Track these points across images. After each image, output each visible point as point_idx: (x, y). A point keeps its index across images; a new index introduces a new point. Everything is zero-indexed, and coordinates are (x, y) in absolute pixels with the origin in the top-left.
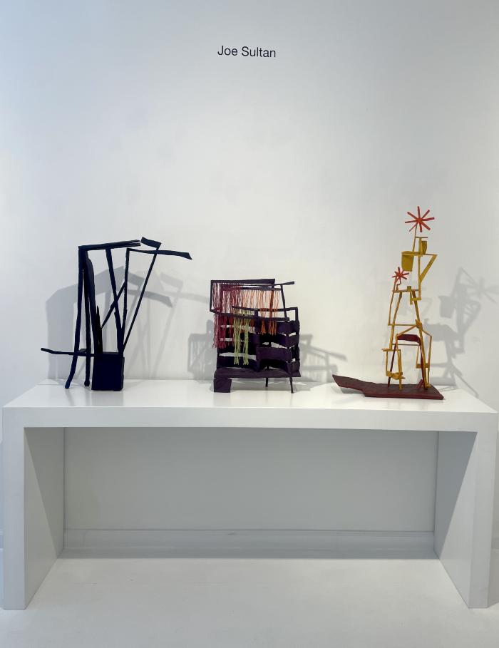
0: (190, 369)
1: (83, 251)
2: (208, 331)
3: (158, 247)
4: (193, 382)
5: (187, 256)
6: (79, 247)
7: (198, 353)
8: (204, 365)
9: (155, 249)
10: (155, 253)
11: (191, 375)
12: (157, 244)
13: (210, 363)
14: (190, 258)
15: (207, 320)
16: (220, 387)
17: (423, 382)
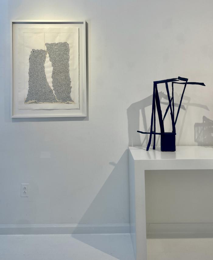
0: (196, 141)
1: (156, 83)
2: (203, 122)
3: (187, 81)
4: (197, 147)
5: (203, 84)
6: (154, 82)
7: (199, 132)
8: (203, 138)
9: (185, 82)
10: (186, 84)
11: (196, 144)
12: (186, 80)
13: (205, 137)
14: (204, 85)
15: (203, 116)
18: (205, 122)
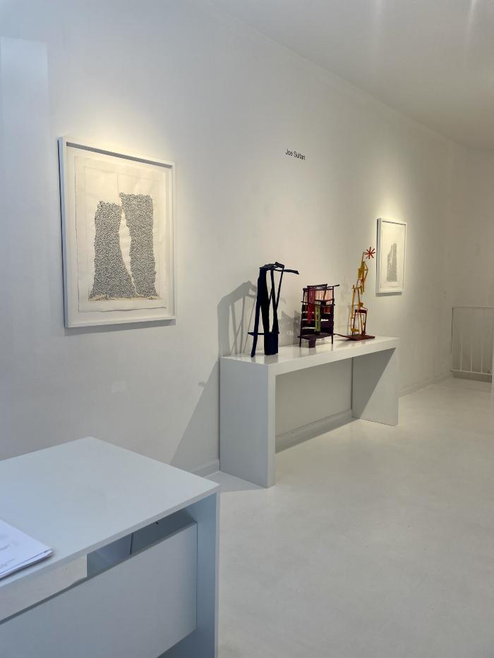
5: (296, 272)
9: (282, 269)
10: (282, 271)
12: (283, 266)
14: (298, 274)
15: (281, 311)
16: (312, 345)
17: (364, 332)
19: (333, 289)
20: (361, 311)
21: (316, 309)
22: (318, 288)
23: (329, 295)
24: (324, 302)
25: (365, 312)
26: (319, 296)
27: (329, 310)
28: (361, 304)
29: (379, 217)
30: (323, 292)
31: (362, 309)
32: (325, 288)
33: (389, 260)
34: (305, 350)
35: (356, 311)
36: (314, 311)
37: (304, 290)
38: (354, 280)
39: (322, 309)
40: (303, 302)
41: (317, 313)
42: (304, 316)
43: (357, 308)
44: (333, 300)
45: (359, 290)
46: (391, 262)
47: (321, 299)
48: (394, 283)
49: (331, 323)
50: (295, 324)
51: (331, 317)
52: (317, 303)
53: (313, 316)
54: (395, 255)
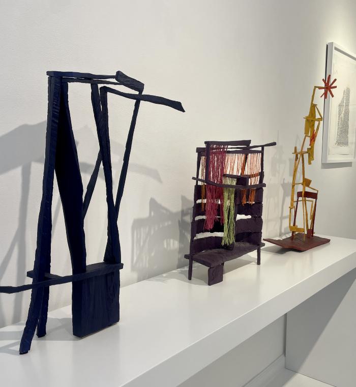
2: (150, 213)
3: (141, 90)
5: (177, 106)
7: (142, 244)
8: (148, 258)
9: (137, 93)
10: (139, 99)
12: (138, 86)
14: (182, 110)
15: (150, 198)
16: (215, 277)
17: (311, 231)
18: (152, 214)
19: (262, 152)
20: (308, 195)
21: (226, 195)
22: (230, 148)
23: (253, 165)
24: (242, 180)
25: (314, 196)
26: (233, 165)
27: (253, 196)
28: (307, 182)
29: (329, 41)
30: (242, 157)
31: (308, 190)
32: (245, 148)
33: (340, 114)
34: (201, 290)
35: (299, 194)
36: (222, 198)
37: (200, 151)
38: (297, 136)
39: (238, 195)
40: (197, 179)
41: (228, 203)
42: (198, 209)
43: (300, 188)
44: (261, 175)
45: (304, 155)
46: (342, 115)
47: (236, 172)
48: (344, 149)
49: (257, 221)
50: (182, 224)
51: (256, 210)
52: (228, 181)
53: (219, 209)
54: (347, 105)
